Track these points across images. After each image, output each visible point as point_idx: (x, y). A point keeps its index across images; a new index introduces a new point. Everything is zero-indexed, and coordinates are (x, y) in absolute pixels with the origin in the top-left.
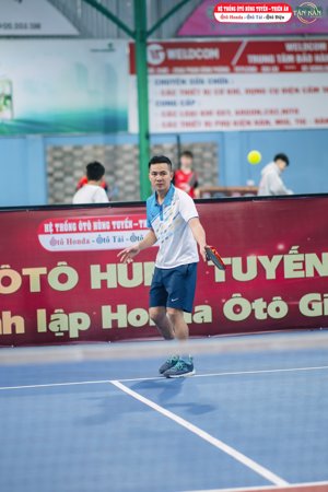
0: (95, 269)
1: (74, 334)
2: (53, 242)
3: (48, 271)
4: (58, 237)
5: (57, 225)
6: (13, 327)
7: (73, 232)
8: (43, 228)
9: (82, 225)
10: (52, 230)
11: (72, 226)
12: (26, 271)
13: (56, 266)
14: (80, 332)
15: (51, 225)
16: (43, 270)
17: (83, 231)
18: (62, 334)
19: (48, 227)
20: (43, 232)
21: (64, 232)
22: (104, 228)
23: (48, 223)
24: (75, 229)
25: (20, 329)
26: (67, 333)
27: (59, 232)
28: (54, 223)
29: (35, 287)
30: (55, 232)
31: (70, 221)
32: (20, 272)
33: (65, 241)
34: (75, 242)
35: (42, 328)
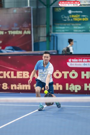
0: (83, 73)
1: (76, 91)
2: (71, 65)
3: (69, 73)
4: (72, 63)
5: (72, 60)
6: (59, 88)
7: (77, 62)
8: (68, 61)
9: (79, 60)
10: (71, 61)
11: (77, 60)
12: (63, 72)
13: (71, 71)
14: (78, 91)
15: (71, 60)
16: (68, 72)
17: (80, 62)
18: (73, 91)
19: (70, 60)
20: (68, 62)
21: (74, 62)
22: (86, 61)
23: (70, 59)
24: (77, 61)
25: (61, 89)
26: (74, 91)
27: (73, 62)
28: (71, 59)
29: (66, 77)
30: (72, 62)
31: (76, 59)
32: (62, 73)
33: (74, 64)
34: (77, 65)
35: (67, 89)
